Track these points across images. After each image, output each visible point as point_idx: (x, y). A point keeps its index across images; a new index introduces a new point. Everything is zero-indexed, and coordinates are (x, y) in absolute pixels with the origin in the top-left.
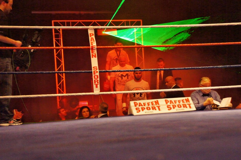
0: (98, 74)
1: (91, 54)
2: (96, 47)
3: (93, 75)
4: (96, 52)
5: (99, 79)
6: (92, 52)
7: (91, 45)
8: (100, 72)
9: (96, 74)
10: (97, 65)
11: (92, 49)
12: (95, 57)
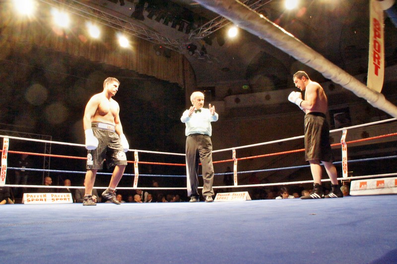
0: (6, 171)
1: (2, 156)
2: (8, 151)
3: (2, 171)
4: (6, 155)
5: (6, 175)
6: (4, 155)
7: (3, 149)
8: (8, 170)
9: (4, 171)
10: (6, 164)
11: (4, 151)
12: (5, 158)
